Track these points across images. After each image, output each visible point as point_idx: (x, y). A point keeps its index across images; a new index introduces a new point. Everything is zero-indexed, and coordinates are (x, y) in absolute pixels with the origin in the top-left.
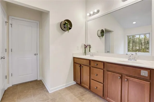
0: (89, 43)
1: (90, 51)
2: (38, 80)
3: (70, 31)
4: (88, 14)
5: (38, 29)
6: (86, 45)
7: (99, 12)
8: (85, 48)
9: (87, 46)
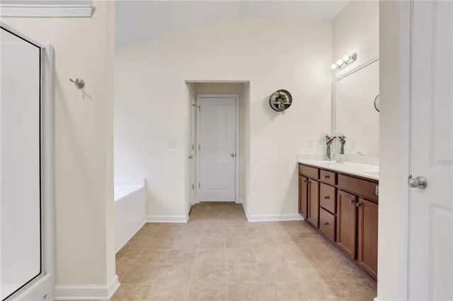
0: (338, 133)
1: (342, 152)
2: (237, 202)
3: (286, 110)
4: (334, 66)
5: (238, 109)
6: (331, 136)
7: (356, 58)
8: (327, 144)
9: (332, 139)
